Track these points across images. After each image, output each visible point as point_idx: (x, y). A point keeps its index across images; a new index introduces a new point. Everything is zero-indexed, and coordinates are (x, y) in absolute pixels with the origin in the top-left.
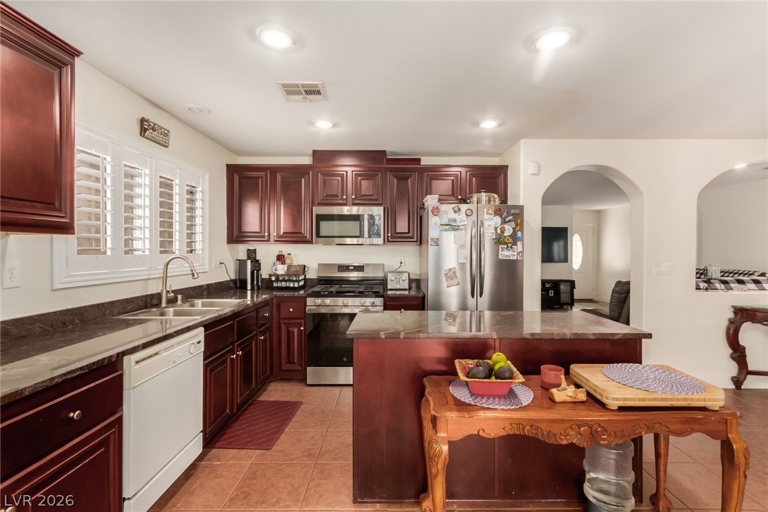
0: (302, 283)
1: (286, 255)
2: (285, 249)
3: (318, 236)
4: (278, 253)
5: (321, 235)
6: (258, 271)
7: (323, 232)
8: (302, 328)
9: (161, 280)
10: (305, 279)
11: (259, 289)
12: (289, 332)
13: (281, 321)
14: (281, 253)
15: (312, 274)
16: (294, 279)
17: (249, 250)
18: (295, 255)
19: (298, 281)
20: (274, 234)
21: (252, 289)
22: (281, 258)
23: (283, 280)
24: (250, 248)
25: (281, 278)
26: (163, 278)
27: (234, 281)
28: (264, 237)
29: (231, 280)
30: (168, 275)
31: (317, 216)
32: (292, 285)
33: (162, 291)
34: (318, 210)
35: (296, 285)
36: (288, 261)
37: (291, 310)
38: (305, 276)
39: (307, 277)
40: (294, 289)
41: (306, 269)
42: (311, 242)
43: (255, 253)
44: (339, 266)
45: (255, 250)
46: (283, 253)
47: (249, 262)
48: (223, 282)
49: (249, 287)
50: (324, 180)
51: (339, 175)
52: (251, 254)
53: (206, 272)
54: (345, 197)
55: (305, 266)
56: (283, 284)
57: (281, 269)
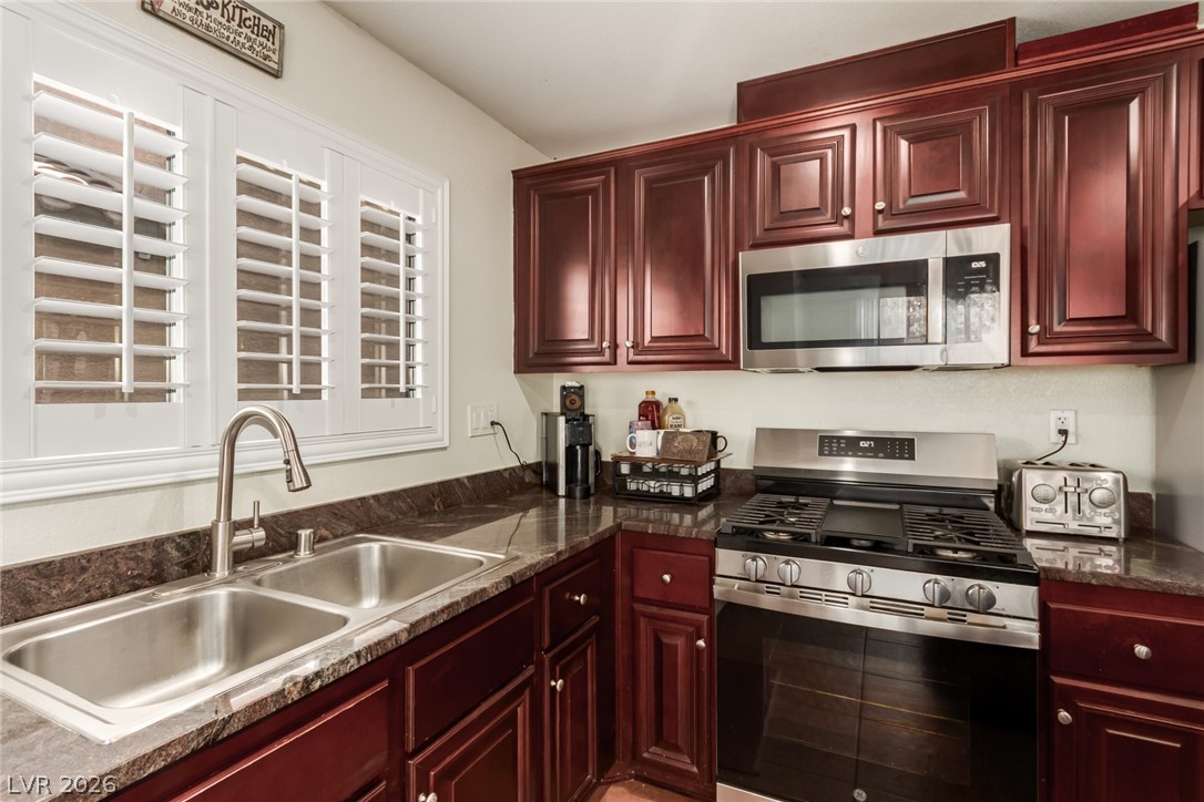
0: (705, 485)
1: (665, 402)
2: (664, 384)
3: (755, 341)
4: (643, 397)
5: (765, 339)
6: (585, 447)
7: (771, 332)
8: (701, 643)
9: (216, 484)
10: (717, 471)
11: (586, 494)
12: (659, 647)
13: (639, 607)
14: (650, 398)
15: (739, 457)
16: (684, 472)
17: (564, 388)
18: (690, 404)
19: (694, 479)
20: (625, 342)
21: (569, 495)
22: (651, 412)
23: (655, 474)
24: (568, 384)
25: (647, 468)
26: (220, 479)
27: (535, 468)
28: (600, 352)
29: (525, 467)
30: (235, 472)
31: (752, 279)
32: (675, 490)
33: (215, 524)
34: (755, 262)
35: (688, 492)
36: (669, 419)
37: (667, 578)
38: (718, 462)
39: (724, 465)
40: (681, 502)
41: (721, 444)
42: (731, 364)
43: (582, 397)
44: (822, 438)
45: (582, 387)
46: (658, 397)
47: (562, 420)
48: (498, 473)
49: (562, 491)
50: (776, 169)
51: (824, 144)
52: (573, 401)
53: (445, 448)
54: (847, 211)
55: (714, 436)
56: (653, 486)
57: (648, 444)
